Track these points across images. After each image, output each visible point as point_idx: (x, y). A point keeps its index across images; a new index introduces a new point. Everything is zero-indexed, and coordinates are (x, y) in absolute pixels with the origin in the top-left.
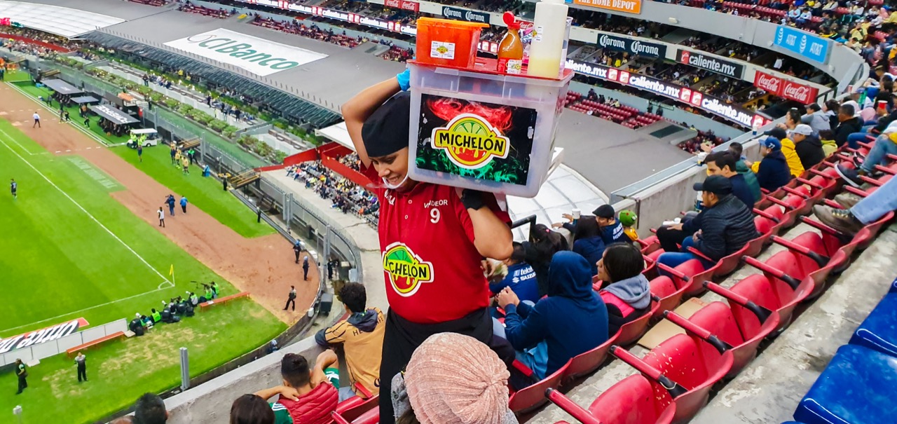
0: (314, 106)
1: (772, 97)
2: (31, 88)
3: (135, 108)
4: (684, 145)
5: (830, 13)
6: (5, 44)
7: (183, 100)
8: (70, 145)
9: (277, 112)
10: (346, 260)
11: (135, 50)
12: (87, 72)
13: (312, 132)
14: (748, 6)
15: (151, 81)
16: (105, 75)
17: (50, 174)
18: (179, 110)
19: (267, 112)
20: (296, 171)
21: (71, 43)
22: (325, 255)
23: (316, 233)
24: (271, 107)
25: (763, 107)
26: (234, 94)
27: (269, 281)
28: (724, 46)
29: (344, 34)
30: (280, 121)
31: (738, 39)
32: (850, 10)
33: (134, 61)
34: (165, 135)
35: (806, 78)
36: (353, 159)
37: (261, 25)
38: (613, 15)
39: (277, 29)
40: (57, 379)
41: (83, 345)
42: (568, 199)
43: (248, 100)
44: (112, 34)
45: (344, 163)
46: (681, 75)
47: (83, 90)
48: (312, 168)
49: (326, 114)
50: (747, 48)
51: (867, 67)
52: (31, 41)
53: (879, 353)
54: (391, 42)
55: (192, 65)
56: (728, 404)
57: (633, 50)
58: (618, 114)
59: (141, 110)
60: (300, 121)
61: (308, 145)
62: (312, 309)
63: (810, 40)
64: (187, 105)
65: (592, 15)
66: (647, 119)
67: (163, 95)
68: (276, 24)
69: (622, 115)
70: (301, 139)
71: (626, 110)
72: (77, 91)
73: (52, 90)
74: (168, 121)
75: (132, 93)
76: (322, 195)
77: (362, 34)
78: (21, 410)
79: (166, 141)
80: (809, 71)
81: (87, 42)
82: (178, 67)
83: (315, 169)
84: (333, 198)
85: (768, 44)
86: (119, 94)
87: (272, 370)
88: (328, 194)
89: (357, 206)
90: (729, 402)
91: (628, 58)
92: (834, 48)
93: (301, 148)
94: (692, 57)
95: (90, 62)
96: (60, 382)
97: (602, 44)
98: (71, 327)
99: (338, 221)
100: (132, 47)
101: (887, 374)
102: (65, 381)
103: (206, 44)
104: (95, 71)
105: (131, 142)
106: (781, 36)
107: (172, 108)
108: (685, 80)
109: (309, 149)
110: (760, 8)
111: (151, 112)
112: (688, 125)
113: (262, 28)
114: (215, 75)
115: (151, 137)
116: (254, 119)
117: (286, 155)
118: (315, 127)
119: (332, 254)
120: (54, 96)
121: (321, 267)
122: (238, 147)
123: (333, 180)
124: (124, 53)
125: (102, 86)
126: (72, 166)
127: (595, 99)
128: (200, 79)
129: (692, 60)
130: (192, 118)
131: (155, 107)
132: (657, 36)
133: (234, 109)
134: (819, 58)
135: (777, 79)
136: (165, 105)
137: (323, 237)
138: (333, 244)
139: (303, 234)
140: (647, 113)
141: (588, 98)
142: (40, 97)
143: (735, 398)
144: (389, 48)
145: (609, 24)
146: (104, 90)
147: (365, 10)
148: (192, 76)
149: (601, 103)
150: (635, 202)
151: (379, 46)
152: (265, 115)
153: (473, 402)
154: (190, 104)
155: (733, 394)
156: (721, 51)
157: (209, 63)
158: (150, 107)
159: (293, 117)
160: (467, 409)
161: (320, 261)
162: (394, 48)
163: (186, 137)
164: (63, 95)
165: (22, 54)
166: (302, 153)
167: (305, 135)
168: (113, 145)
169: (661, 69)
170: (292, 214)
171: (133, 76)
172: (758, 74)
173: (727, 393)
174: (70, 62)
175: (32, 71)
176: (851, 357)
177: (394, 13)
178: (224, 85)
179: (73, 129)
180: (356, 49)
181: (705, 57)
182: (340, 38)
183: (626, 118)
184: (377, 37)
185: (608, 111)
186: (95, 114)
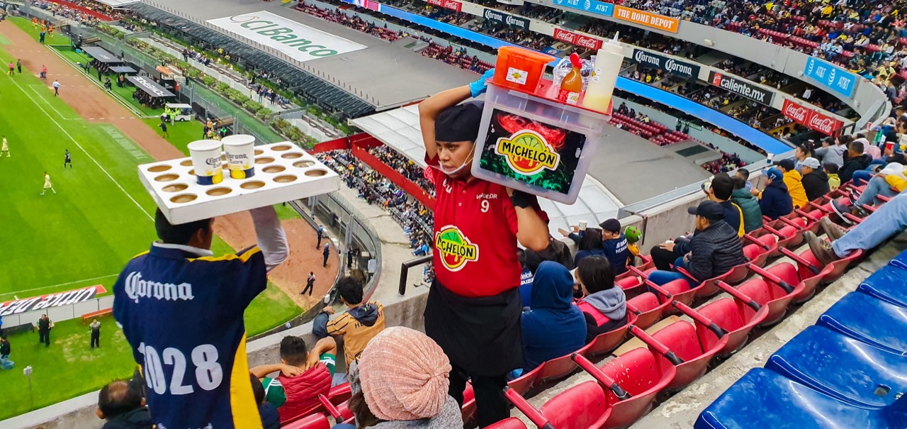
0: (348, 96)
1: (798, 126)
2: (71, 54)
3: (172, 82)
4: (709, 166)
5: (861, 49)
6: (49, 7)
7: (220, 78)
8: (104, 113)
9: (311, 99)
10: (367, 251)
11: (178, 24)
12: (127, 42)
13: (344, 121)
14: (782, 34)
15: (190, 57)
16: (146, 46)
17: (81, 140)
18: (216, 88)
19: (302, 97)
20: (326, 158)
21: (114, 12)
22: (346, 244)
23: (339, 221)
24: (306, 93)
25: (789, 135)
26: (272, 77)
27: (289, 264)
28: (757, 72)
29: (386, 27)
30: (314, 108)
31: (770, 67)
32: (880, 48)
33: (175, 36)
34: (200, 112)
35: (832, 110)
36: (383, 151)
37: (304, 11)
38: (651, 32)
39: (320, 17)
40: (70, 343)
41: (99, 312)
42: (590, 209)
43: (285, 84)
44: (156, 7)
45: (374, 154)
46: (712, 97)
47: (122, 60)
48: (341, 156)
49: (360, 104)
50: (778, 76)
51: (889, 106)
52: (75, 7)
53: (784, 377)
54: (431, 39)
55: (233, 45)
56: (667, 415)
57: (667, 68)
58: (647, 129)
59: (178, 85)
60: (333, 109)
61: (339, 134)
62: (328, 296)
63: (839, 74)
64: (223, 84)
65: (630, 30)
66: (674, 137)
67: (200, 71)
68: (319, 11)
69: (650, 131)
70: (333, 127)
71: (655, 126)
72: (116, 60)
73: (91, 57)
74: (204, 98)
75: (171, 67)
76: (348, 184)
77: (403, 29)
78: (31, 371)
79: (200, 117)
80: (836, 105)
81: (130, 12)
82: (218, 45)
83: (344, 158)
84: (360, 188)
85: (798, 74)
86: (158, 67)
87: (270, 350)
88: (355, 183)
89: (382, 198)
90: (669, 413)
91: (661, 76)
92: (861, 83)
93: (332, 136)
94: (724, 80)
95: (132, 33)
96: (72, 346)
97: (637, 60)
98: (89, 292)
99: (362, 211)
100: (174, 22)
101: (785, 396)
102: (77, 346)
103: (248, 25)
104: (135, 42)
105: (165, 115)
106: (811, 68)
107: (209, 85)
108: (716, 101)
109: (340, 137)
110: (794, 38)
111: (187, 87)
112: (715, 146)
113: (305, 14)
114: (254, 57)
115: (185, 112)
116: (289, 103)
117: (317, 142)
118: (349, 117)
119: (354, 243)
120: (92, 63)
121: (341, 255)
122: (270, 129)
123: (361, 170)
124: (166, 26)
125: (141, 58)
126: (104, 133)
127: (626, 113)
128: (239, 58)
129: (724, 83)
130: (228, 96)
131: (192, 83)
132: (692, 56)
133: (270, 91)
134: (846, 93)
135: (804, 108)
136: (203, 82)
137: (345, 226)
138: (355, 233)
139: (326, 221)
140: (675, 131)
141: (619, 111)
142: (78, 63)
143: (675, 410)
144: (428, 44)
145: (646, 40)
146: (143, 61)
147: (407, 6)
148: (231, 56)
149: (631, 117)
150: (642, 219)
151: (419, 42)
152: (300, 101)
153: (416, 391)
154: (227, 82)
155: (674, 406)
156: (753, 77)
157: (249, 44)
158: (187, 83)
159: (327, 105)
160: (411, 396)
161: (340, 249)
162: (433, 45)
163: (220, 115)
164: (101, 63)
165: (66, 19)
166: (333, 141)
167: (338, 123)
168: (148, 117)
169: (694, 88)
170: (317, 200)
171: (173, 50)
172: (787, 103)
173: (669, 405)
174: (112, 31)
175: (73, 36)
176: (756, 379)
177: (436, 11)
178: (262, 67)
179: (108, 97)
180: (396, 43)
181: (737, 81)
182: (381, 31)
183: (655, 134)
184: (417, 33)
185: (638, 125)
186: (132, 85)
